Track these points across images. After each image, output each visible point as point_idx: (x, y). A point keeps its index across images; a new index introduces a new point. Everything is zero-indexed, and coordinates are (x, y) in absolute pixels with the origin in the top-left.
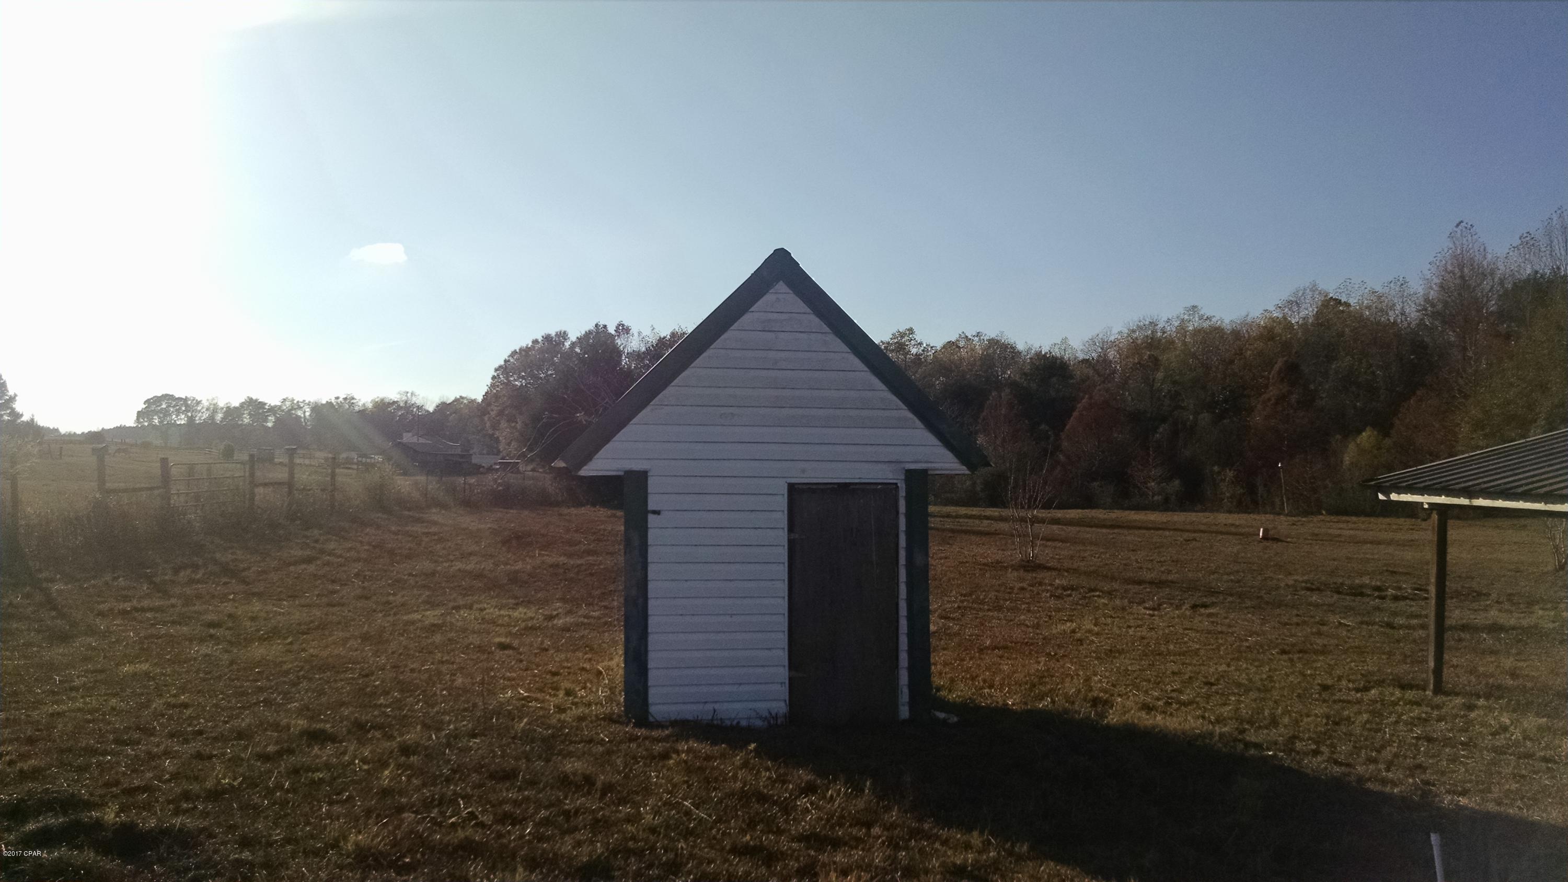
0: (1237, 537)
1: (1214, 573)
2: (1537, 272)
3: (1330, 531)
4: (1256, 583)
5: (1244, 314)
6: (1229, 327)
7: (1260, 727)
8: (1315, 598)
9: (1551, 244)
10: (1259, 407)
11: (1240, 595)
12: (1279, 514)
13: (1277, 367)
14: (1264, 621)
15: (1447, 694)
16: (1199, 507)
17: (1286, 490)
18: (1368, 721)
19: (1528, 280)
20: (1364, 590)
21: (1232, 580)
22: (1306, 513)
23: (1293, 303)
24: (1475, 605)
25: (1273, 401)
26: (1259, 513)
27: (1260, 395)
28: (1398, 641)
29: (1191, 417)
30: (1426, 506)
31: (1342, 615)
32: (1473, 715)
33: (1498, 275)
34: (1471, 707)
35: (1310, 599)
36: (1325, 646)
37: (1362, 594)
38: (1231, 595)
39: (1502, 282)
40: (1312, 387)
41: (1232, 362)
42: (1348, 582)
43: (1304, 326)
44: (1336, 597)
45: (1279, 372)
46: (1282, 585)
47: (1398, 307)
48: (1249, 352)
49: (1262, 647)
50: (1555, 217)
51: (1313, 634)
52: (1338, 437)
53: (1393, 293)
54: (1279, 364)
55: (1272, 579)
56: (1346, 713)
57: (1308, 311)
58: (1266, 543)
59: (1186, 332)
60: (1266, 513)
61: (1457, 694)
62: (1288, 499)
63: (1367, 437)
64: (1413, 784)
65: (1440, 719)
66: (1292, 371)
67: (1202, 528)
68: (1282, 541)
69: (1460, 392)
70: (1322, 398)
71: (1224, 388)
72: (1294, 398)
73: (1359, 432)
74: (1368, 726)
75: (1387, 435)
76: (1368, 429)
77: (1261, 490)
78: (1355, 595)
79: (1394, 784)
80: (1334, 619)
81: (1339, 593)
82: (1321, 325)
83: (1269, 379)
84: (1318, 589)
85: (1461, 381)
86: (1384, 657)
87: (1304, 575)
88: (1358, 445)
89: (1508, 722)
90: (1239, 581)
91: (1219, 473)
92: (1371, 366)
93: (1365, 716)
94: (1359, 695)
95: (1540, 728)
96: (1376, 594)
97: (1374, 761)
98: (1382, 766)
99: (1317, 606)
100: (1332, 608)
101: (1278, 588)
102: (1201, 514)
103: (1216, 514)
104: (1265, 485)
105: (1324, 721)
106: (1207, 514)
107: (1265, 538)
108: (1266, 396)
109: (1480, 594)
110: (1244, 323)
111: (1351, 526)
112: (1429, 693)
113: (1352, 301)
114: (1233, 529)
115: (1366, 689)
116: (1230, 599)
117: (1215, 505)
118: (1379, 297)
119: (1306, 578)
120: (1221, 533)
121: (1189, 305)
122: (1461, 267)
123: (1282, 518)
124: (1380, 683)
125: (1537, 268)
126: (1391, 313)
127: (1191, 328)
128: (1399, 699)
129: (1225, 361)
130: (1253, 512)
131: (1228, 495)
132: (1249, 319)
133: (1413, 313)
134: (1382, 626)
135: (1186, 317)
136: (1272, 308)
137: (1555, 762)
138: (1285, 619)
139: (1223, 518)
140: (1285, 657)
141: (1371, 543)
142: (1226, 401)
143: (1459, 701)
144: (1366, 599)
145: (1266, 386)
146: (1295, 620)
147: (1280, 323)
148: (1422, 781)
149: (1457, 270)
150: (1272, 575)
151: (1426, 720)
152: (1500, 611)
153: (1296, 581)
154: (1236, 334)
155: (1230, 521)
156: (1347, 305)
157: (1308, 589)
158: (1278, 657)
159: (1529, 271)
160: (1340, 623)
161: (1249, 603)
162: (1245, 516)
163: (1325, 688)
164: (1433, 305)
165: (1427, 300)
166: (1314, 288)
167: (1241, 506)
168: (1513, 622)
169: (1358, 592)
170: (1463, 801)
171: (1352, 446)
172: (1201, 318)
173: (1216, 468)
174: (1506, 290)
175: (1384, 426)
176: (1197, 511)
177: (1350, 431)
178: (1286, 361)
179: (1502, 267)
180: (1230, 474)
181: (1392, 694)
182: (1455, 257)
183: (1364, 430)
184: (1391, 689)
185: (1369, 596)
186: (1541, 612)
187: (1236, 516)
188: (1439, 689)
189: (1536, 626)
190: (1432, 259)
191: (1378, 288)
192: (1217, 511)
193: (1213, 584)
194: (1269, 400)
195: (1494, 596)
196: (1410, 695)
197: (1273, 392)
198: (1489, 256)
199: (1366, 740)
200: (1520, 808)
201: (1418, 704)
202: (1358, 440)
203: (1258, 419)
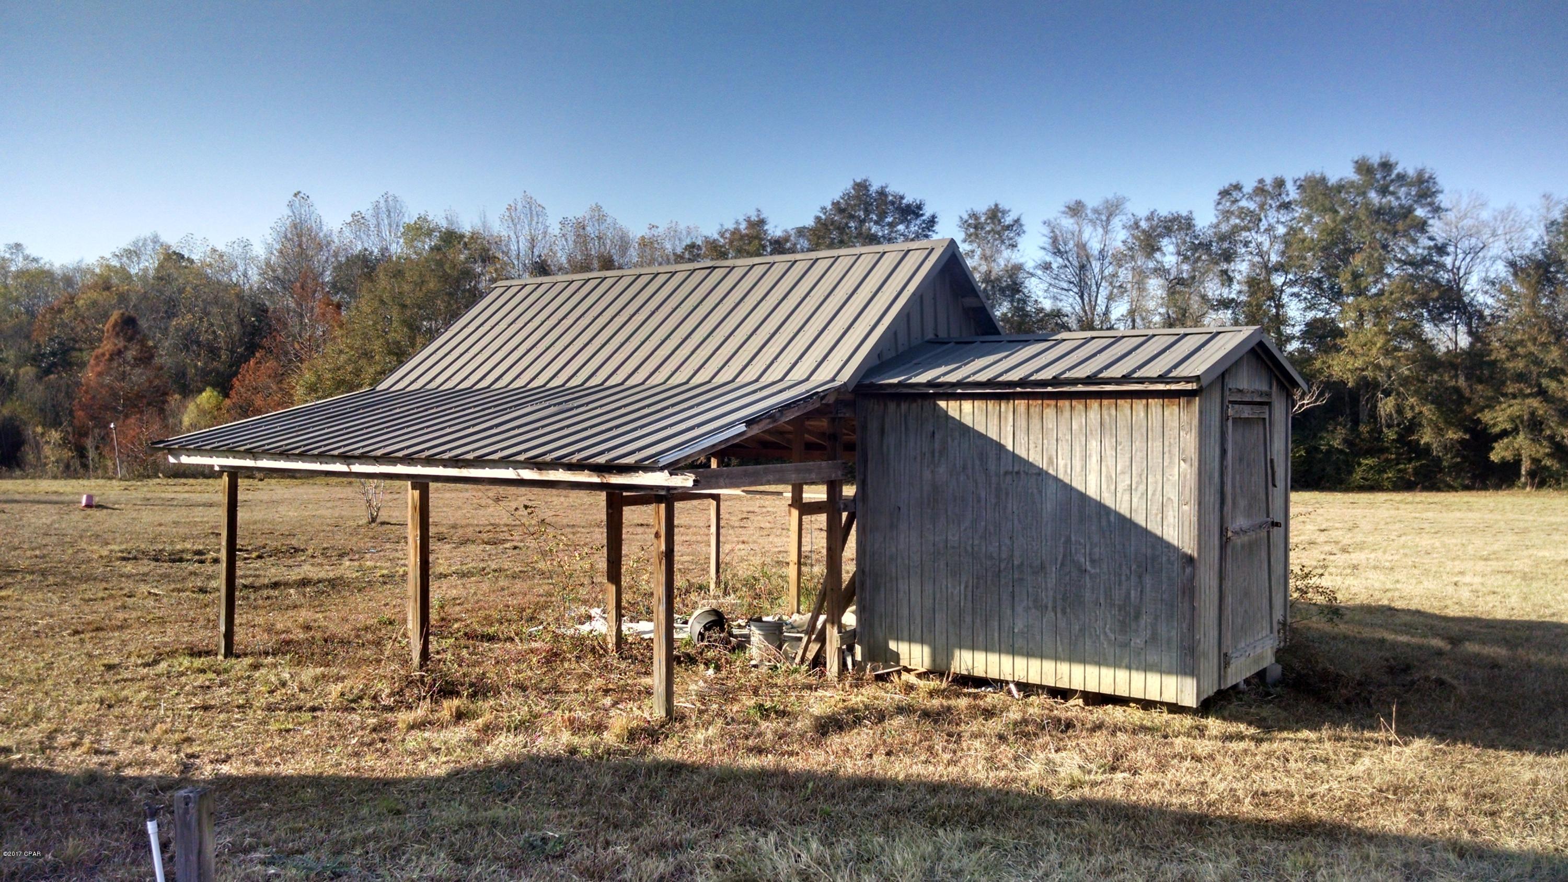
0: (56, 506)
1: (16, 549)
2: (366, 250)
3: (163, 495)
4: (65, 557)
5: (77, 259)
6: (59, 272)
7: (17, 727)
8: (129, 568)
9: (378, 225)
10: (92, 362)
11: (44, 573)
12: (110, 478)
13: (112, 320)
14: (64, 599)
15: (238, 656)
16: (18, 473)
17: (119, 451)
18: (147, 699)
19: (357, 257)
20: (184, 556)
21: (36, 556)
22: (142, 477)
23: (132, 253)
24: (290, 562)
25: (107, 356)
26: (89, 478)
27: (93, 349)
28: (206, 606)
29: (12, 371)
30: (217, 468)
31: (155, 584)
32: (257, 674)
33: (333, 247)
34: (256, 667)
35: (124, 570)
36: (125, 620)
37: (181, 560)
38: (33, 573)
39: (336, 255)
40: (151, 343)
41: (60, 311)
42: (168, 548)
43: (144, 278)
44: (153, 564)
45: (114, 326)
46: (95, 556)
47: (241, 268)
48: (81, 302)
49: (52, 629)
50: (382, 201)
51: (116, 608)
52: (177, 396)
53: (235, 253)
54: (115, 315)
55: (84, 550)
56: (125, 693)
57: (148, 263)
58: (89, 511)
59: (7, 272)
60: (97, 478)
61: (246, 655)
62: (122, 462)
63: (207, 397)
64: (176, 761)
65: (222, 684)
66: (128, 325)
67: (17, 497)
68: (107, 508)
69: (296, 356)
70: (161, 356)
71: (51, 339)
72: (130, 354)
73: (200, 391)
74: (145, 704)
75: (227, 396)
76: (208, 389)
77: (92, 454)
78: (174, 561)
79: (156, 764)
80: (144, 588)
81: (157, 560)
82: (161, 279)
83: (103, 332)
84: (135, 558)
85: (297, 346)
86: (186, 624)
87: (121, 543)
88: (198, 406)
89: (288, 676)
90: (44, 557)
91: (43, 434)
92: (212, 325)
93: (144, 694)
94: (146, 670)
95: (316, 679)
96: (197, 557)
97: (140, 742)
98: (148, 747)
99: (129, 576)
100: (143, 578)
101: (89, 561)
102: (19, 481)
103: (38, 481)
104: (97, 448)
105: (97, 706)
106: (27, 481)
107: (89, 506)
108: (100, 351)
109: (297, 550)
110: (78, 269)
111: (186, 488)
112: (220, 657)
113: (195, 257)
114: (54, 498)
115: (156, 662)
116: (29, 577)
117: (40, 471)
118: (221, 256)
119: (123, 547)
120: (39, 502)
121: (12, 242)
122: (300, 236)
123: (114, 482)
124: (172, 654)
125: (366, 245)
126: (234, 274)
127: (13, 269)
128: (187, 669)
129: (52, 309)
130: (82, 477)
131: (53, 459)
132: (84, 266)
133: (255, 277)
134: (193, 592)
135: (7, 256)
136: (108, 256)
137: (323, 710)
138: (89, 595)
139: (46, 485)
140: (77, 638)
141: (204, 505)
142: (53, 354)
143: (248, 661)
144: (184, 565)
145: (100, 340)
146: (100, 594)
147: (116, 272)
148: (187, 755)
149: (296, 239)
150: (85, 546)
151: (208, 687)
152: (312, 565)
153: (111, 551)
154: (68, 280)
155: (54, 489)
156: (191, 261)
157: (124, 559)
158: (67, 638)
159: (359, 248)
160: (149, 593)
161: (51, 580)
162: (73, 482)
163: (109, 667)
164: (274, 271)
165: (268, 264)
166: (155, 240)
167: (68, 472)
168: (322, 575)
169: (177, 558)
170: (225, 769)
171: (191, 407)
172: (26, 258)
173: (39, 429)
174: (340, 262)
175: (224, 387)
176: (16, 478)
177: (188, 391)
178: (123, 314)
179: (336, 240)
180: (55, 435)
181: (180, 664)
182: (295, 226)
183: (204, 390)
184: (181, 659)
185: (188, 560)
186: (348, 563)
187: (63, 482)
188: (229, 653)
189: (341, 578)
190: (273, 225)
191: (221, 248)
192: (40, 477)
193: (12, 563)
194: (103, 355)
195: (310, 552)
196: (198, 663)
197: (107, 346)
198: (325, 229)
199: (138, 720)
200: (277, 764)
201: (203, 671)
202: (198, 400)
203: (89, 375)
